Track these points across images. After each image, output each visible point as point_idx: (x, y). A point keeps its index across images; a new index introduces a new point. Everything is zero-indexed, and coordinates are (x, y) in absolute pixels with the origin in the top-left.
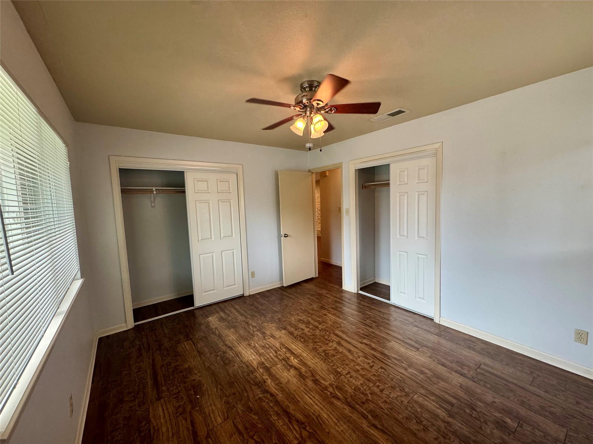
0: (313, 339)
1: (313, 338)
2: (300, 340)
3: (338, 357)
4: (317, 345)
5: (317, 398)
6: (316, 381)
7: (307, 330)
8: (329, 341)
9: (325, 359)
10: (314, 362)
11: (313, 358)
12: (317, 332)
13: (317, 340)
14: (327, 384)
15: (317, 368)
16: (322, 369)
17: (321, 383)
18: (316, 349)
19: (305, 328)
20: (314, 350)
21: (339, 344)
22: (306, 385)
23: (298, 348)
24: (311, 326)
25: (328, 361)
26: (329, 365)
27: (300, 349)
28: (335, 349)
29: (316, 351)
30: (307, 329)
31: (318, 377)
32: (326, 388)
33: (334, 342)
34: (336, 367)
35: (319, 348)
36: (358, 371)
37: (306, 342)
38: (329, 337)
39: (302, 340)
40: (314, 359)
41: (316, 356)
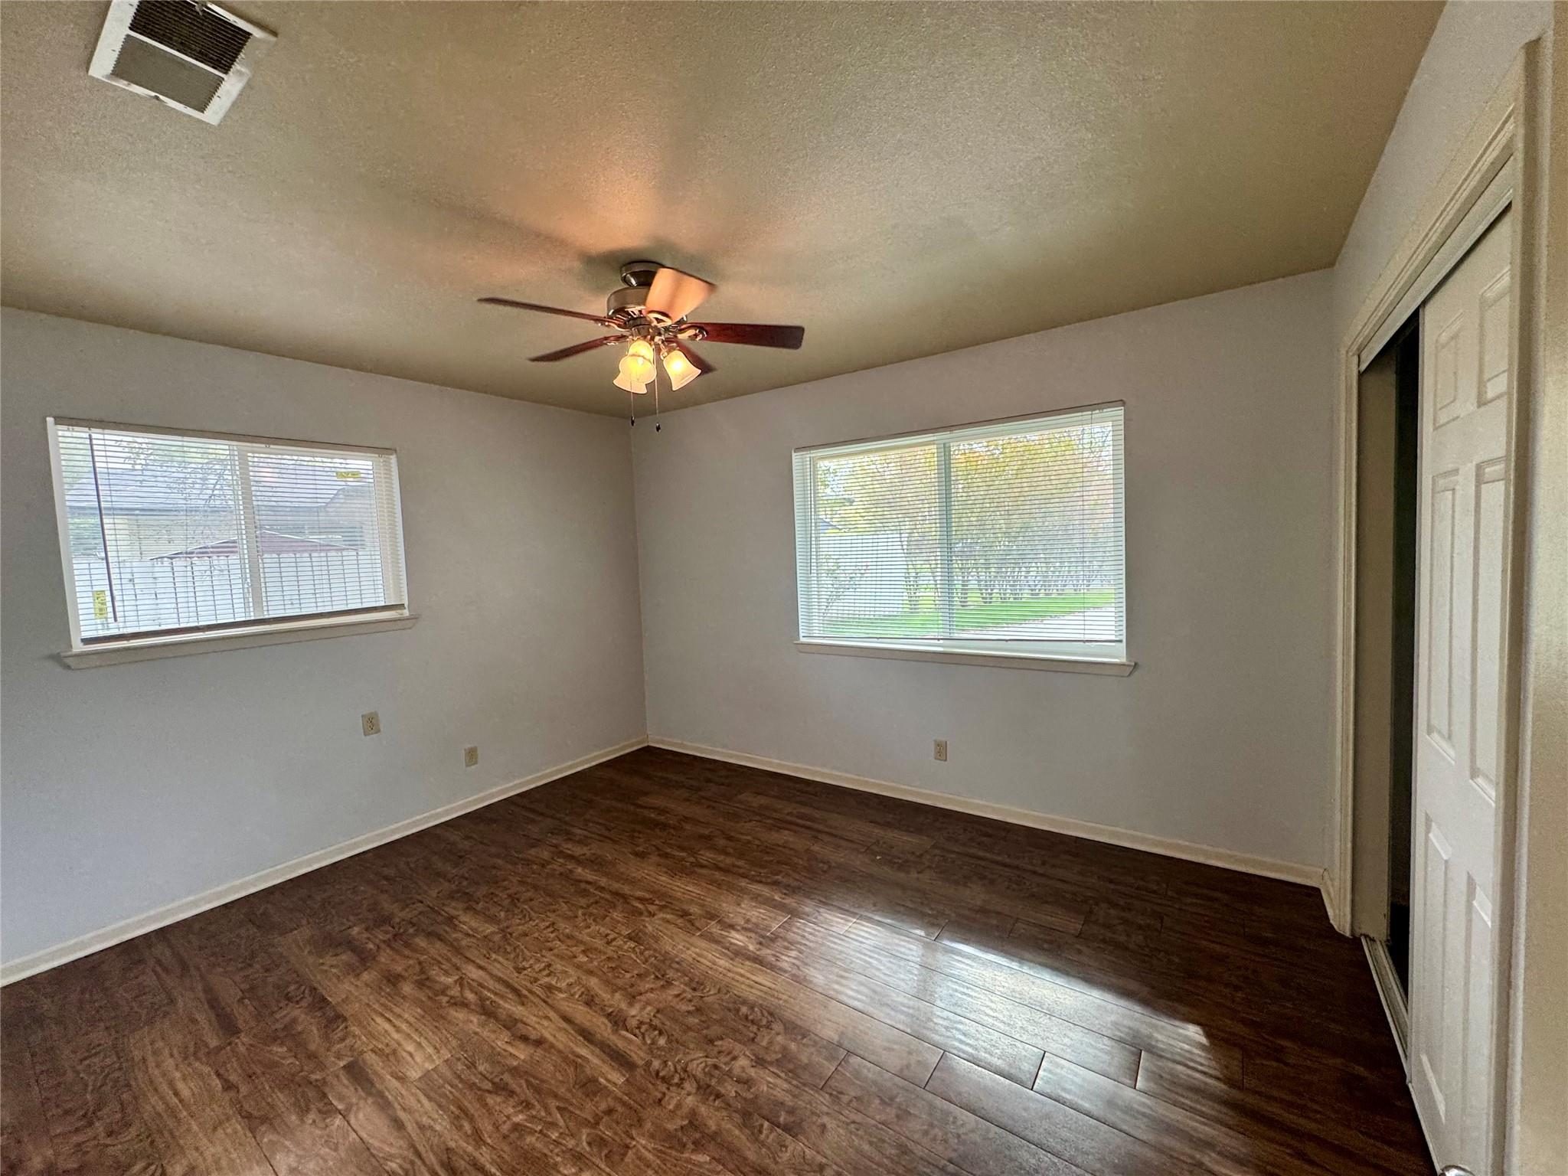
0: (706, 1024)
1: (707, 1028)
2: (752, 1008)
3: (628, 975)
4: (690, 1001)
5: (679, 894)
6: (685, 914)
7: (743, 1062)
8: (651, 1025)
9: (663, 962)
10: (693, 949)
11: (699, 959)
12: (698, 1063)
13: (693, 1021)
14: (661, 915)
15: (685, 938)
16: (671, 938)
17: (672, 914)
18: (694, 985)
19: (752, 1072)
20: (698, 982)
21: (618, 1021)
22: (703, 906)
23: (748, 978)
24: (730, 1089)
25: (656, 958)
26: (655, 950)
27: (742, 976)
28: (632, 999)
29: (691, 980)
30: (743, 1068)
31: (680, 921)
32: (662, 908)
33: (634, 1023)
34: (637, 949)
35: (684, 991)
36: (584, 952)
37: (731, 1006)
38: (654, 1042)
39: (744, 1010)
40: (694, 955)
41: (690, 965)
